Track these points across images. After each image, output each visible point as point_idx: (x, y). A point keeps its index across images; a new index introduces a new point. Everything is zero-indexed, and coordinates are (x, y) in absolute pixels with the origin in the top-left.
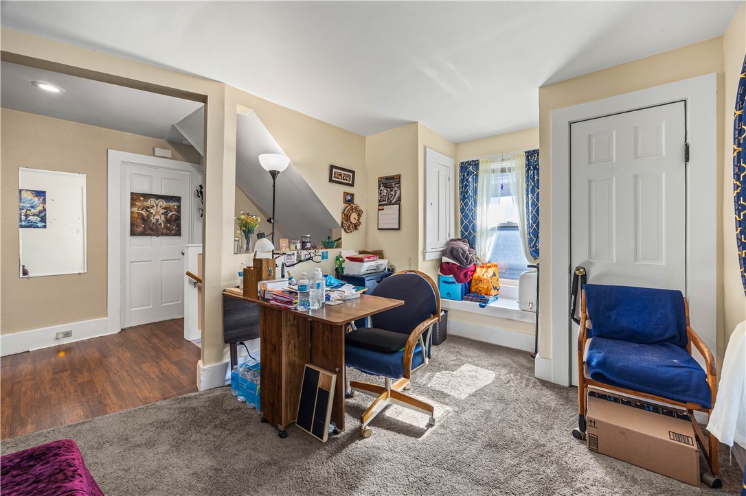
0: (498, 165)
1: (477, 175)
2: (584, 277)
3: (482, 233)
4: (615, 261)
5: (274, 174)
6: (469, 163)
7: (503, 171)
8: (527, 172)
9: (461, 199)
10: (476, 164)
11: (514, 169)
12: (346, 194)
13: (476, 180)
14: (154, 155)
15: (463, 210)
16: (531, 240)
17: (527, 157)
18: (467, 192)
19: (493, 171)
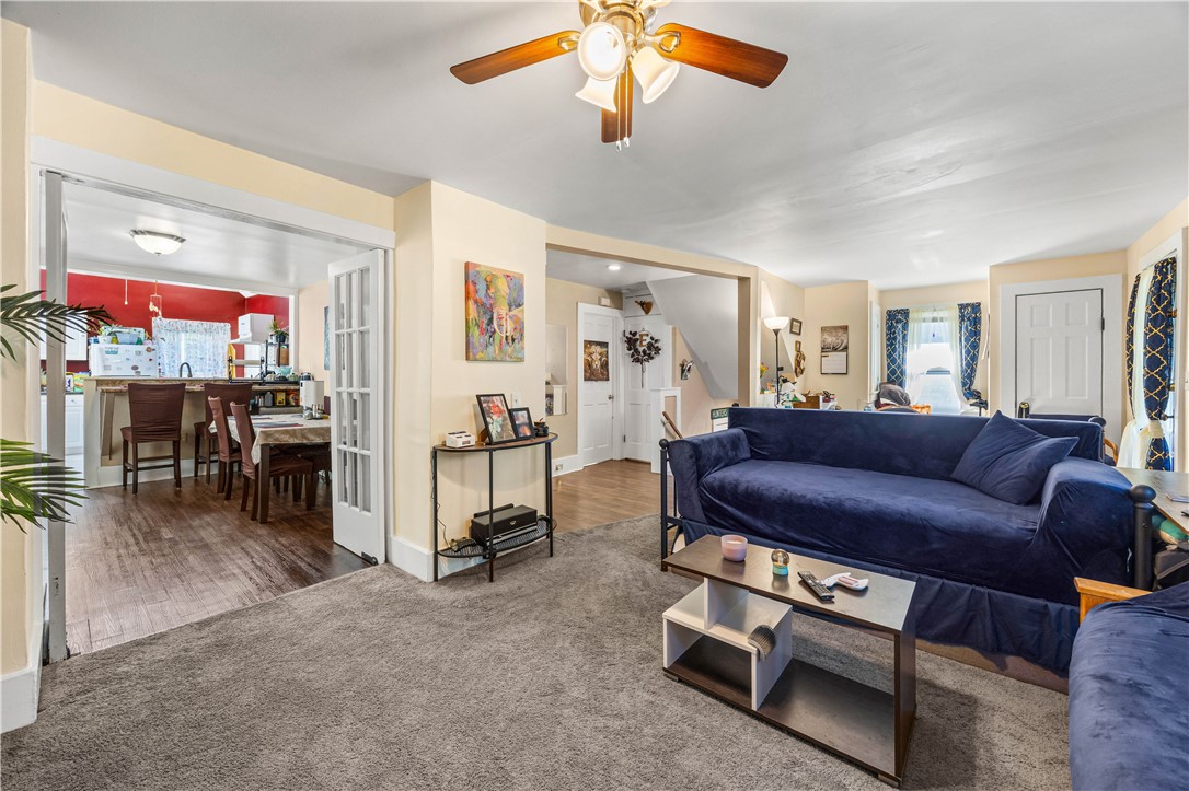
0: (928, 315)
1: (906, 323)
2: (1028, 410)
3: (912, 377)
4: (1051, 396)
5: (776, 332)
6: (898, 312)
7: (934, 320)
8: (961, 323)
9: (887, 345)
10: (906, 313)
11: (946, 319)
12: (797, 342)
13: (905, 327)
14: (600, 304)
15: (889, 356)
16: (964, 384)
17: (961, 309)
18: (895, 339)
19: (924, 320)
